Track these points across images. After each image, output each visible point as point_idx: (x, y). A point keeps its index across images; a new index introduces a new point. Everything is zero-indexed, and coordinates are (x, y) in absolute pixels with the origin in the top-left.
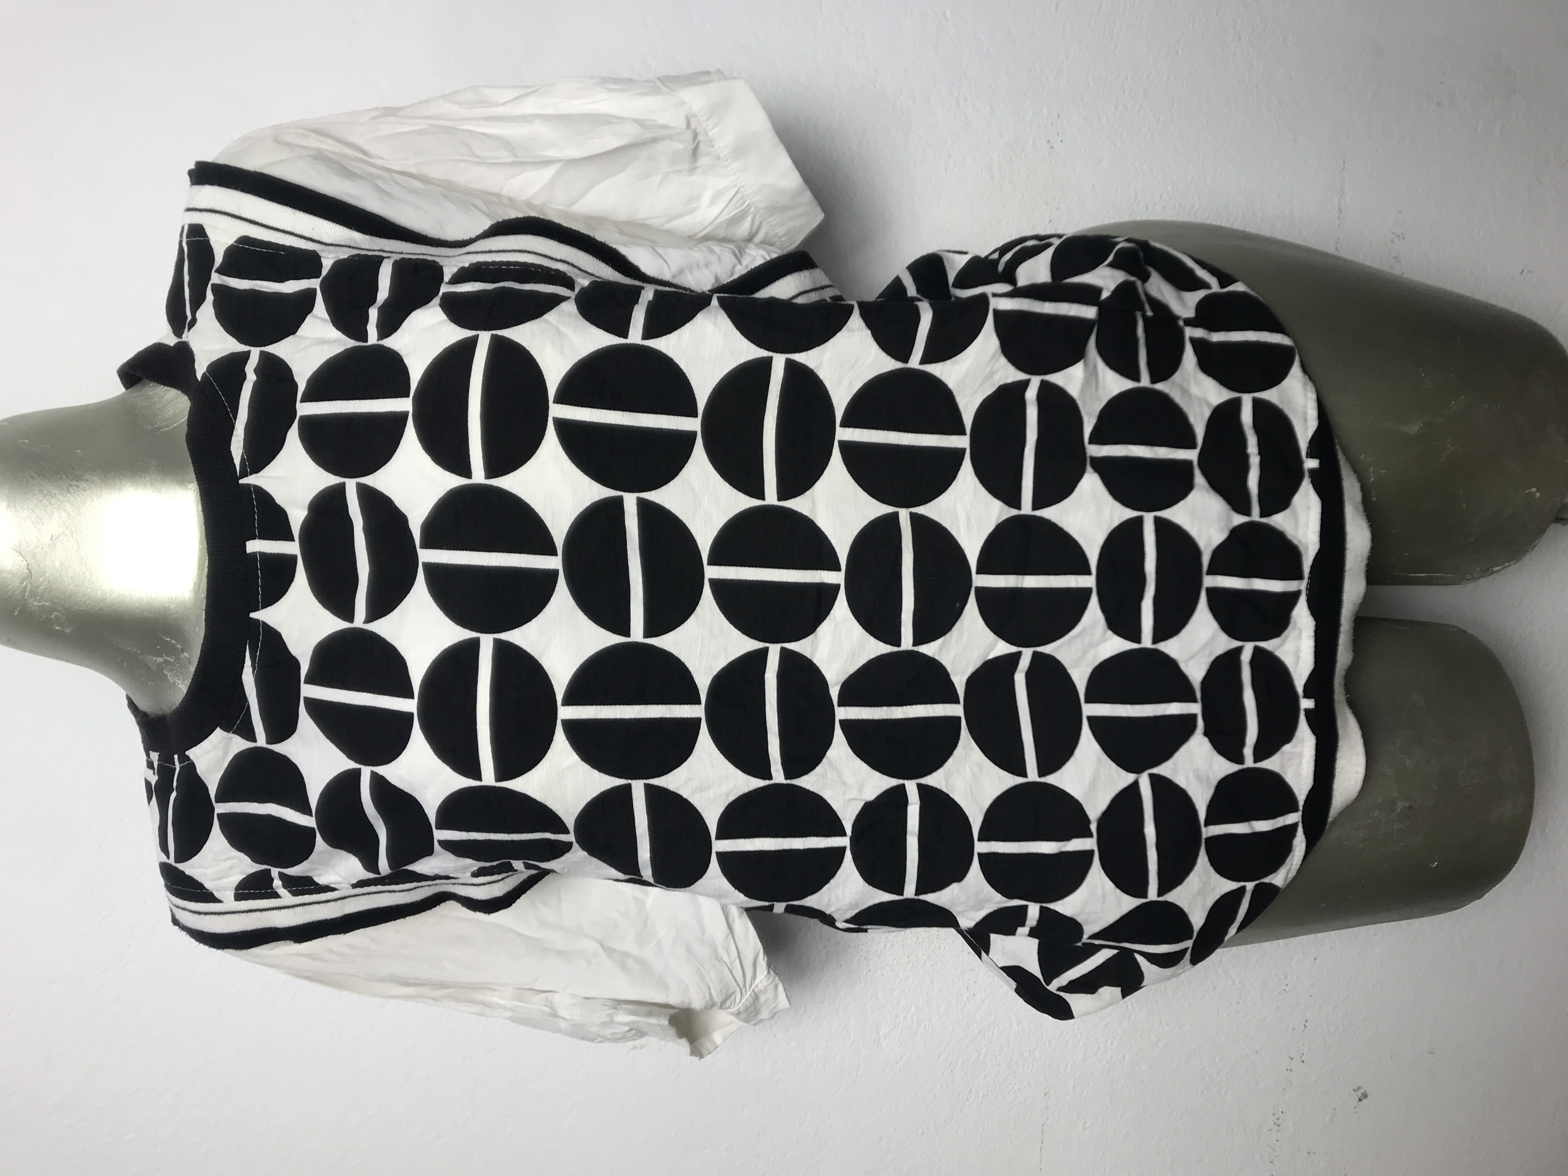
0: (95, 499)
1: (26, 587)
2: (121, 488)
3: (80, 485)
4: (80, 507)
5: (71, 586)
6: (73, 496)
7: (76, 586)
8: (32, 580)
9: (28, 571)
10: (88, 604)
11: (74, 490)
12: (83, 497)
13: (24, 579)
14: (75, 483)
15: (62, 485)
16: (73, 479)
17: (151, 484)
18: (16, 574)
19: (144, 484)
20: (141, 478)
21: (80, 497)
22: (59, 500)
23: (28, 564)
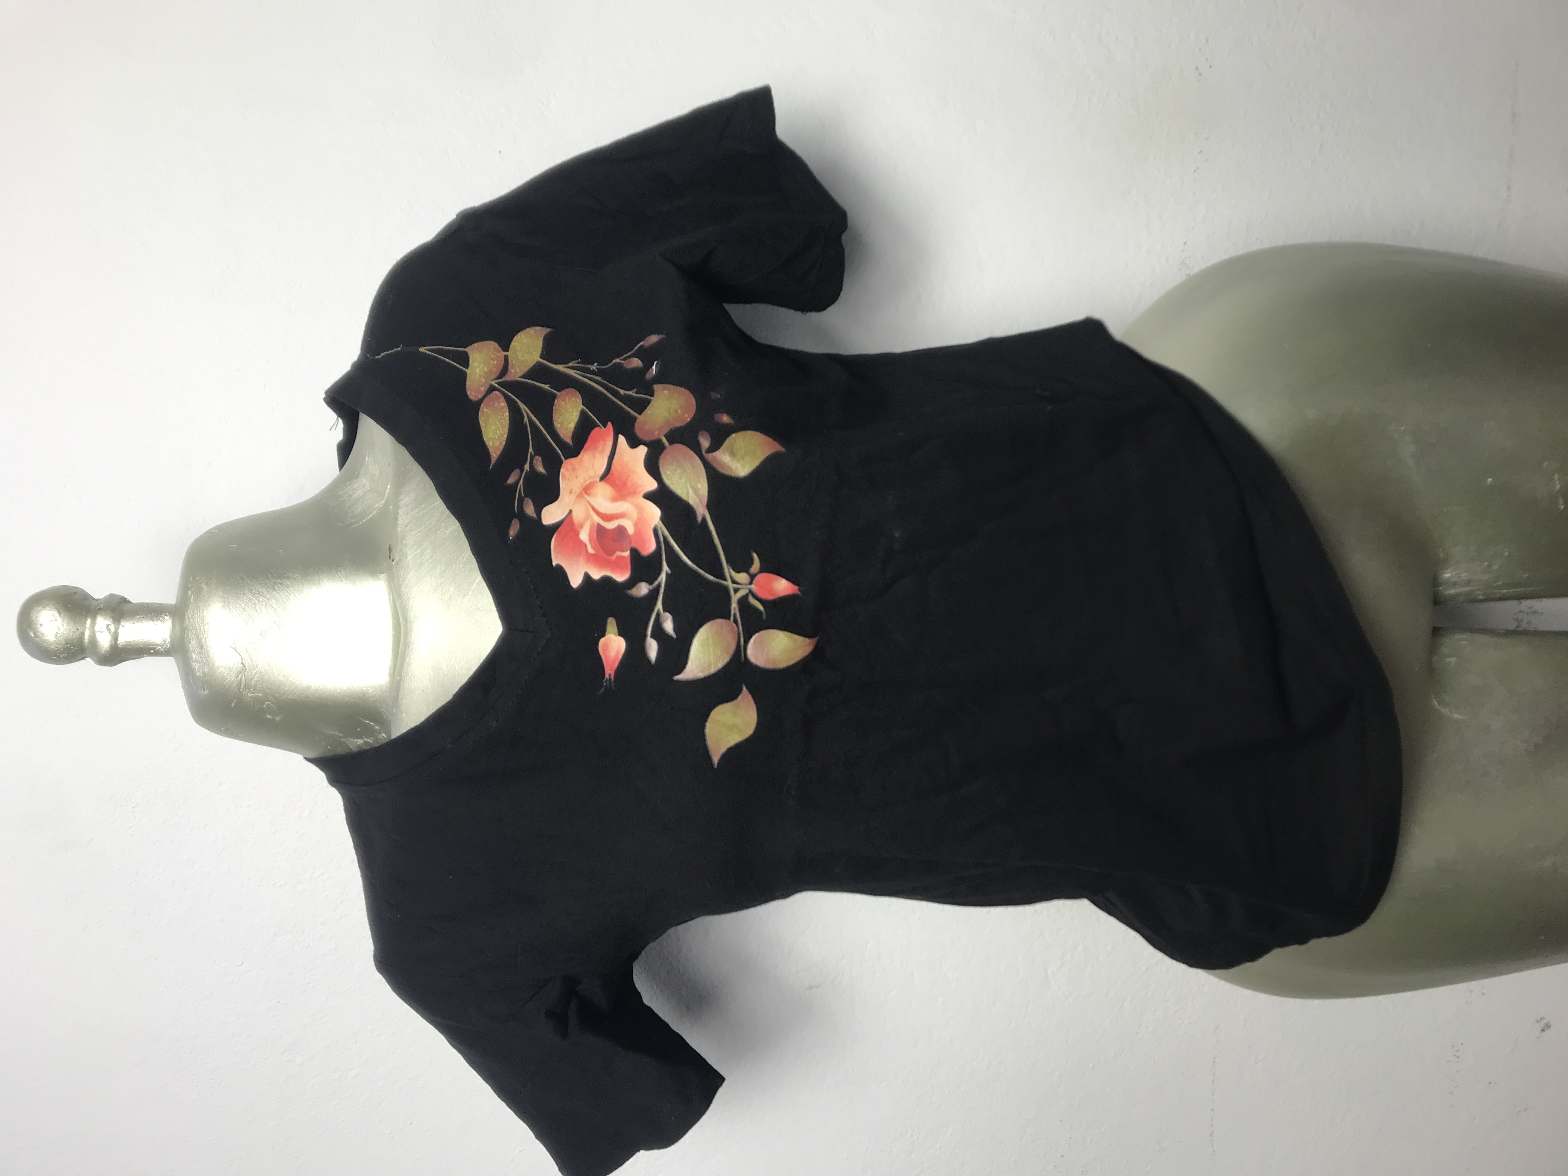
0: (297, 594)
1: (241, 679)
2: (319, 583)
3: (283, 582)
4: (285, 602)
5: (280, 677)
6: (278, 593)
7: (284, 676)
8: (246, 673)
9: (242, 665)
10: (295, 693)
11: (279, 587)
12: (287, 594)
13: (239, 673)
14: (279, 581)
15: (269, 584)
16: (277, 579)
17: (346, 577)
18: (232, 668)
19: (339, 577)
20: (337, 572)
21: (285, 594)
22: (266, 597)
23: (242, 659)
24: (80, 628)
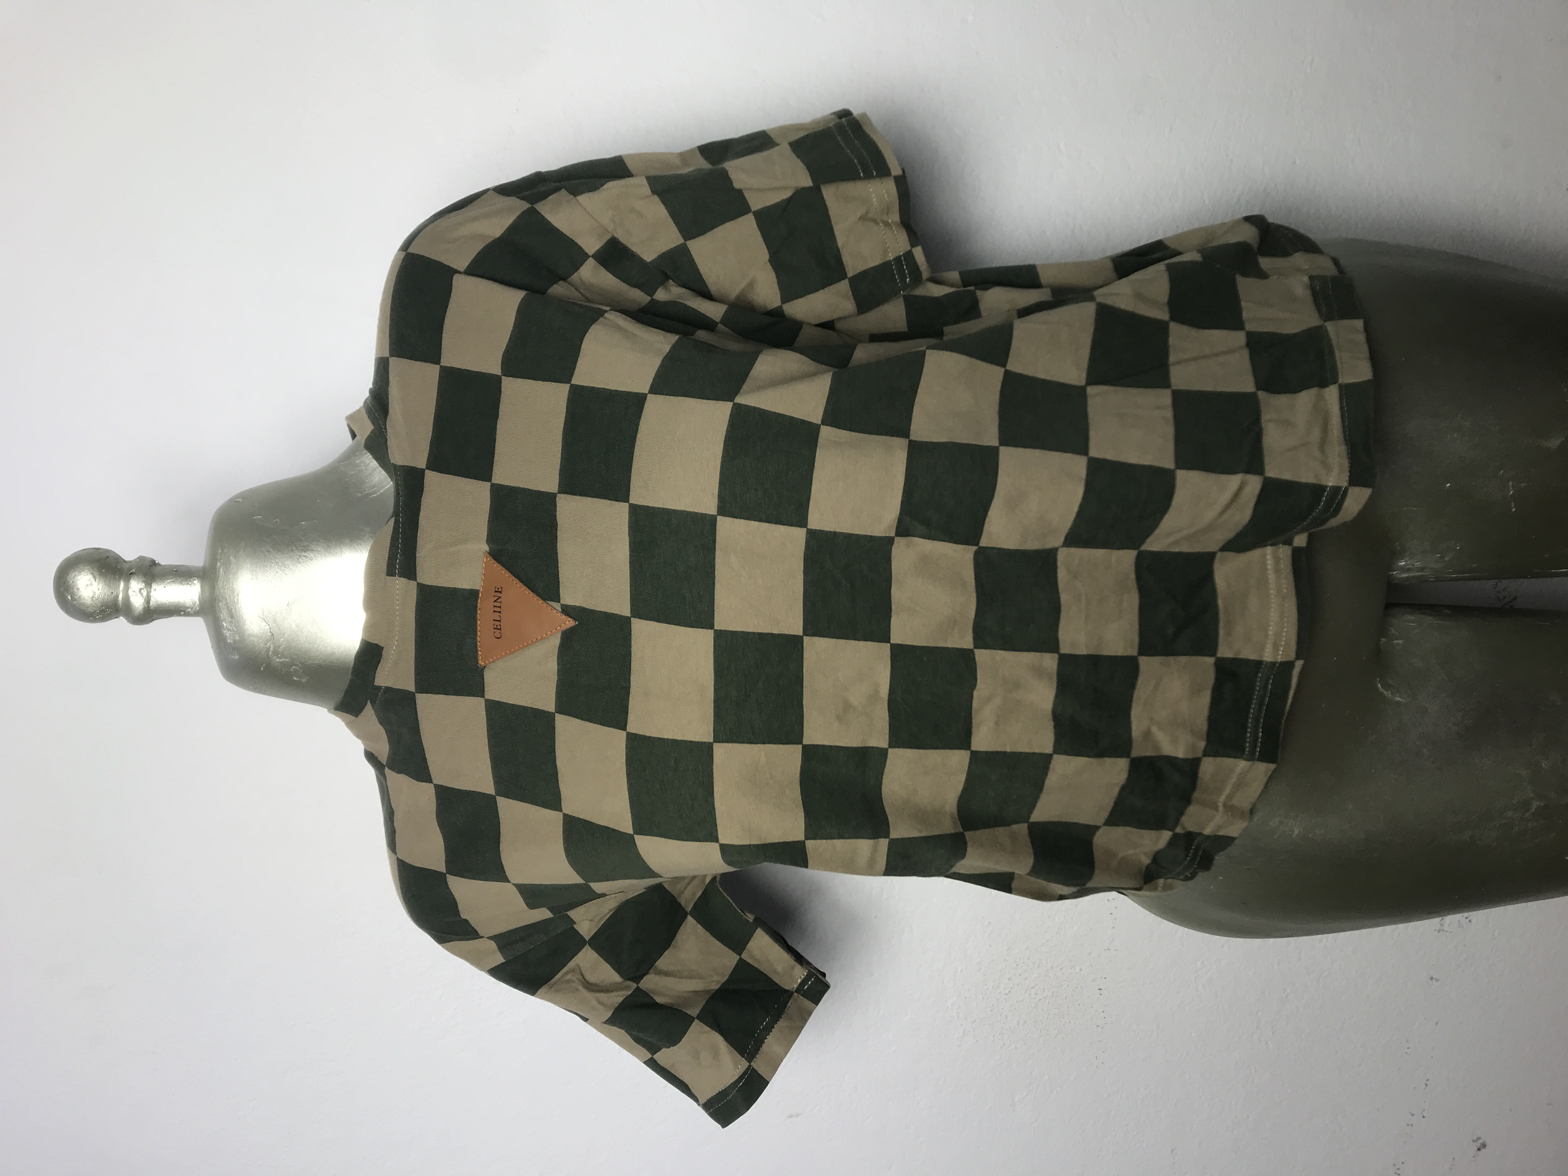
24: (115, 592)
